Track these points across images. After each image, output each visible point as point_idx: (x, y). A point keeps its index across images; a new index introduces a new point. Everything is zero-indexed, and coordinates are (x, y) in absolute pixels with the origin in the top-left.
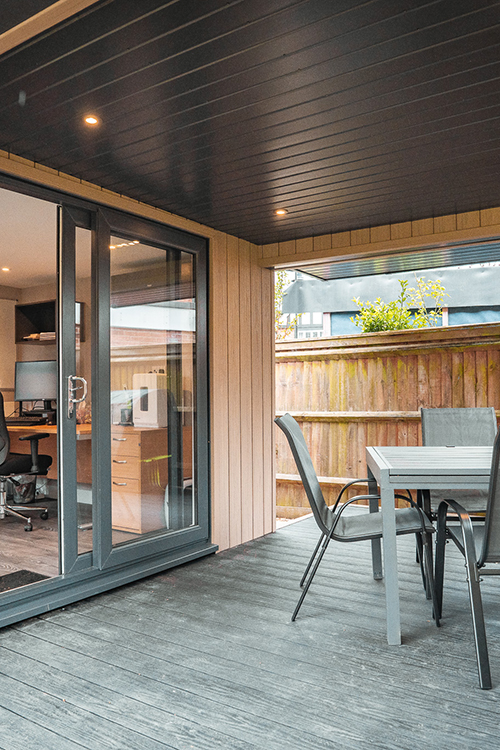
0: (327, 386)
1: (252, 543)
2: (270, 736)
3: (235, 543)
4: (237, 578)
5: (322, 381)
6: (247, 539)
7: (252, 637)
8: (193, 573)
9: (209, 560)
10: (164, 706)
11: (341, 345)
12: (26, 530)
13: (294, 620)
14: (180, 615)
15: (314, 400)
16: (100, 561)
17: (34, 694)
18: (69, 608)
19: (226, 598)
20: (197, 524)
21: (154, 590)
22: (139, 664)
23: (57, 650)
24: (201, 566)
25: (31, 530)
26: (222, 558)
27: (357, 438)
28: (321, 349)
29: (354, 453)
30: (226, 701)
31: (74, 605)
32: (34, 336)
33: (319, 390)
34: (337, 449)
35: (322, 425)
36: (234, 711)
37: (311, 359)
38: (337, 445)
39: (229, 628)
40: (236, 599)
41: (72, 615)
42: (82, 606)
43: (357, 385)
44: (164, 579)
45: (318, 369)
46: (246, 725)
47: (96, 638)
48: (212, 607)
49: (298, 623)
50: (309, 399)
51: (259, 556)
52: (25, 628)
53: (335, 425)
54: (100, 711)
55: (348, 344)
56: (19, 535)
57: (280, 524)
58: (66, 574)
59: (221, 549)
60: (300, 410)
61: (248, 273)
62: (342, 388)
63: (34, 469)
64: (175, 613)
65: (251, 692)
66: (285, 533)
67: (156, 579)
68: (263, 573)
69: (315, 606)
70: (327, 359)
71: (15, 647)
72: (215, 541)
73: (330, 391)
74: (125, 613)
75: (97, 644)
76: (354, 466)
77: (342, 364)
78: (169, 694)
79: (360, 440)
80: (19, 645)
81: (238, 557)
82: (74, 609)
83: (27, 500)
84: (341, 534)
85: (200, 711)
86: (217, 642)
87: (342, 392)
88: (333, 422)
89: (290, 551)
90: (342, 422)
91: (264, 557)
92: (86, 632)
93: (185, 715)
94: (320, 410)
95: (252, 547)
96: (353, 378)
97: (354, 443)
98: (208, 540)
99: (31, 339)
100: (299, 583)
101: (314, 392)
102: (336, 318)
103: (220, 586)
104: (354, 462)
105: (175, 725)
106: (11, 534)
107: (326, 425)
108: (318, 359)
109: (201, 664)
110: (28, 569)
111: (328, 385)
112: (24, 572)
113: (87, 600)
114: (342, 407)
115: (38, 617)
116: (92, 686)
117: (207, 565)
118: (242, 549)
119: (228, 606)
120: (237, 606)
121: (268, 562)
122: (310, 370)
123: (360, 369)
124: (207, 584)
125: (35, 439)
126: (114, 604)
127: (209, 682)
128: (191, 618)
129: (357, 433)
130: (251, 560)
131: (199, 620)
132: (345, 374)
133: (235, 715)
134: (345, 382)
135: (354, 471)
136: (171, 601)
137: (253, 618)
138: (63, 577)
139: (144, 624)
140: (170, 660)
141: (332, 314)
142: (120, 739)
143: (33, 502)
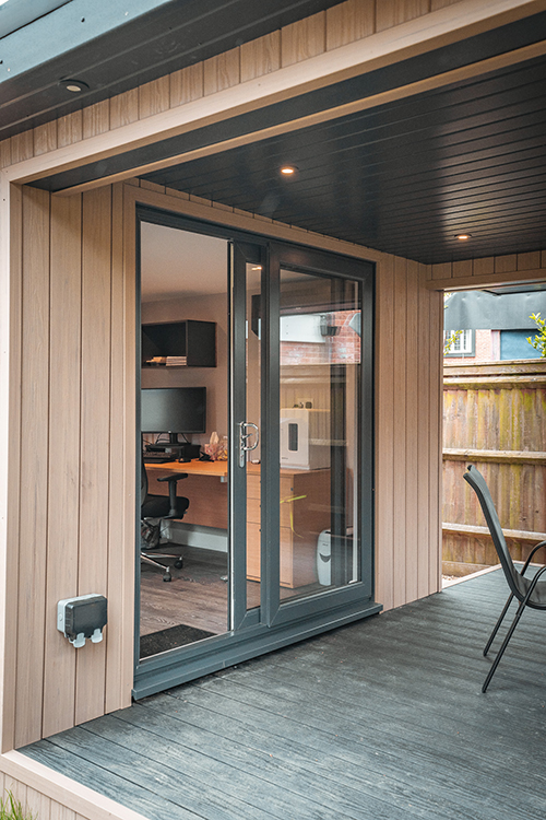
0: (496, 420)
1: (417, 604)
2: (486, 802)
3: (399, 604)
4: (411, 642)
5: (490, 412)
6: (412, 599)
7: (443, 706)
8: (360, 634)
9: (373, 620)
10: (371, 767)
11: (514, 372)
12: (165, 580)
13: (484, 692)
14: (360, 679)
15: (480, 435)
16: (268, 617)
17: (239, 748)
18: (241, 666)
19: (405, 664)
20: (360, 579)
21: (325, 651)
22: (332, 725)
23: (245, 708)
24: (367, 627)
25: (170, 580)
26: (387, 619)
27: (533, 483)
28: (489, 375)
29: (530, 500)
30: (433, 766)
31: (245, 663)
32: (158, 359)
33: (486, 424)
34: (508, 496)
35: (489, 466)
36: (443, 777)
37: (476, 388)
38: (508, 491)
39: (415, 695)
40: (417, 665)
41: (247, 673)
42: (253, 665)
43: (534, 419)
44: (332, 639)
45: (486, 399)
46: (458, 791)
47: (279, 697)
48: (392, 673)
49: (490, 694)
50: (473, 433)
51: (429, 619)
52: (204, 685)
53: (505, 467)
54: (310, 767)
55: (524, 371)
56: (158, 585)
57: (446, 582)
58: (235, 630)
59: (385, 609)
60: (462, 447)
61: (416, 297)
62: (516, 423)
63: (172, 512)
64: (353, 677)
65: (455, 760)
66: (453, 594)
67: (322, 639)
68: (438, 639)
69: (506, 678)
70: (497, 388)
71: (202, 703)
72: (379, 600)
73: (500, 426)
74: (301, 675)
75: (284, 704)
76: (530, 517)
77: (515, 395)
78: (372, 755)
79: (537, 486)
80: (206, 701)
81: (405, 619)
82: (247, 668)
83: (151, 545)
84: (536, 601)
85: (408, 774)
86: (406, 709)
87: (515, 429)
88: (504, 464)
89: (462, 615)
90: (514, 464)
91: (435, 621)
92: (268, 691)
93: (394, 776)
94: (487, 448)
95: (418, 609)
96: (530, 411)
97: (530, 489)
98: (372, 598)
99: (155, 364)
100: (482, 652)
101: (480, 427)
102: (506, 337)
103: (393, 650)
104: (530, 512)
105: (388, 785)
106: (151, 585)
107: (494, 466)
108: (486, 387)
109: (396, 729)
110: (186, 624)
111: (498, 418)
112: (183, 627)
113: (257, 659)
114: (515, 445)
115: (214, 674)
116: (293, 744)
117: (372, 627)
118: (407, 610)
119: (408, 672)
120: (417, 672)
121: (440, 625)
122: (476, 400)
123: (539, 401)
124: (378, 647)
125: (174, 479)
126: (287, 664)
127: (410, 748)
128: (372, 683)
129: (534, 478)
130: (421, 624)
131: (382, 685)
132: (520, 407)
133: (445, 781)
134: (519, 416)
135: (530, 524)
136: (345, 663)
137: (440, 686)
138: (232, 634)
139: (325, 686)
140: (362, 723)
141: (502, 331)
142: (339, 793)
143: (158, 547)
